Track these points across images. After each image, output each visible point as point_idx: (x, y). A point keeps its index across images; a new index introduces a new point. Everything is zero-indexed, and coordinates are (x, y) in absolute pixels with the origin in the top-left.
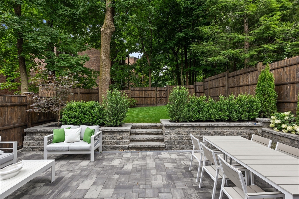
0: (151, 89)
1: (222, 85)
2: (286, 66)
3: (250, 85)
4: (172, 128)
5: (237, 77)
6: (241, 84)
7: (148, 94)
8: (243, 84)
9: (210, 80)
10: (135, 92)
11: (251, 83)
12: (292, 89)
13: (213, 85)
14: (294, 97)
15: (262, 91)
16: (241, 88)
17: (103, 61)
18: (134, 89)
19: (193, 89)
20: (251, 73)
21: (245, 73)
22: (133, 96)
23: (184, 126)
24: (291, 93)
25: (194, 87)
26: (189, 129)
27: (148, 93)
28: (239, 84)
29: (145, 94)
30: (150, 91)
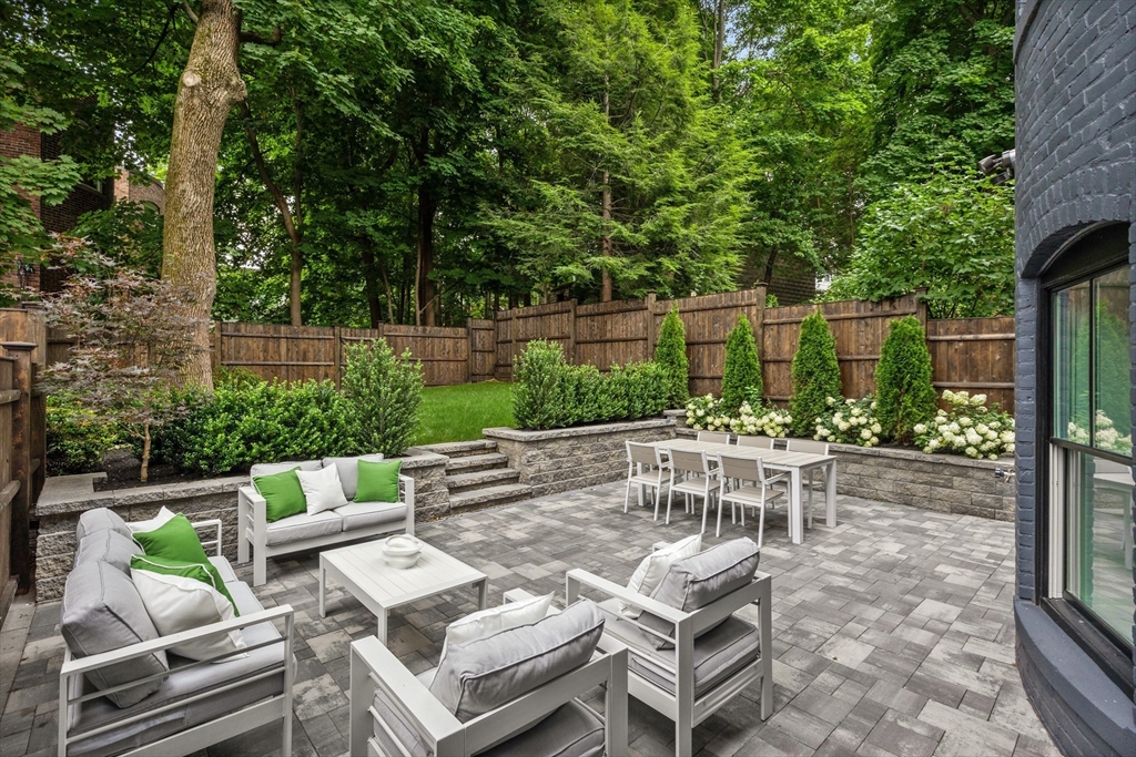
0: (319, 334)
1: (557, 335)
2: (698, 310)
3: (631, 340)
4: (540, 445)
5: (600, 318)
6: (609, 336)
7: (302, 354)
8: (615, 337)
9: (518, 318)
10: (243, 340)
11: (633, 336)
12: (707, 353)
13: (529, 333)
14: (710, 369)
15: (668, 355)
16: (608, 345)
17: (191, 214)
18: (239, 331)
19: (463, 341)
20: (632, 313)
21: (619, 312)
22: (230, 359)
23: (564, 435)
24: (706, 361)
25: (468, 334)
26: (570, 442)
27: (303, 346)
28: (605, 335)
29: (288, 350)
30: (311, 342)
